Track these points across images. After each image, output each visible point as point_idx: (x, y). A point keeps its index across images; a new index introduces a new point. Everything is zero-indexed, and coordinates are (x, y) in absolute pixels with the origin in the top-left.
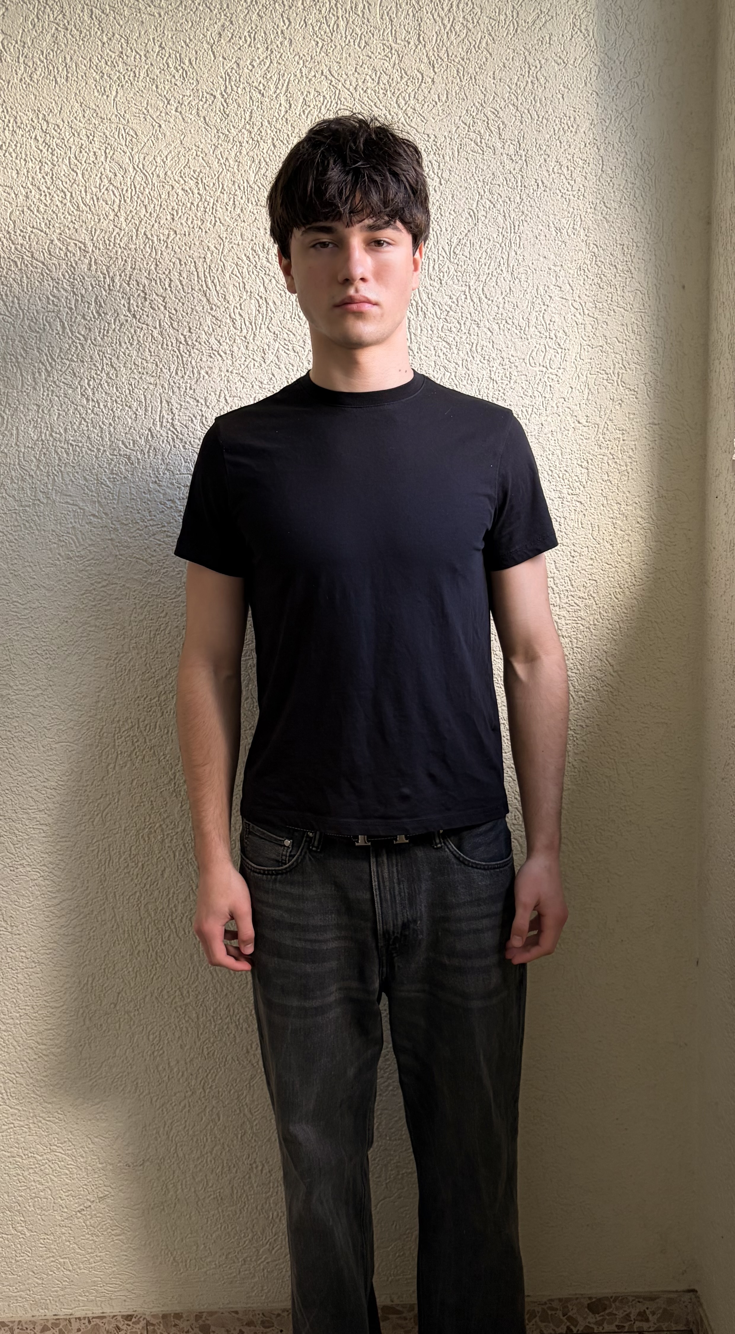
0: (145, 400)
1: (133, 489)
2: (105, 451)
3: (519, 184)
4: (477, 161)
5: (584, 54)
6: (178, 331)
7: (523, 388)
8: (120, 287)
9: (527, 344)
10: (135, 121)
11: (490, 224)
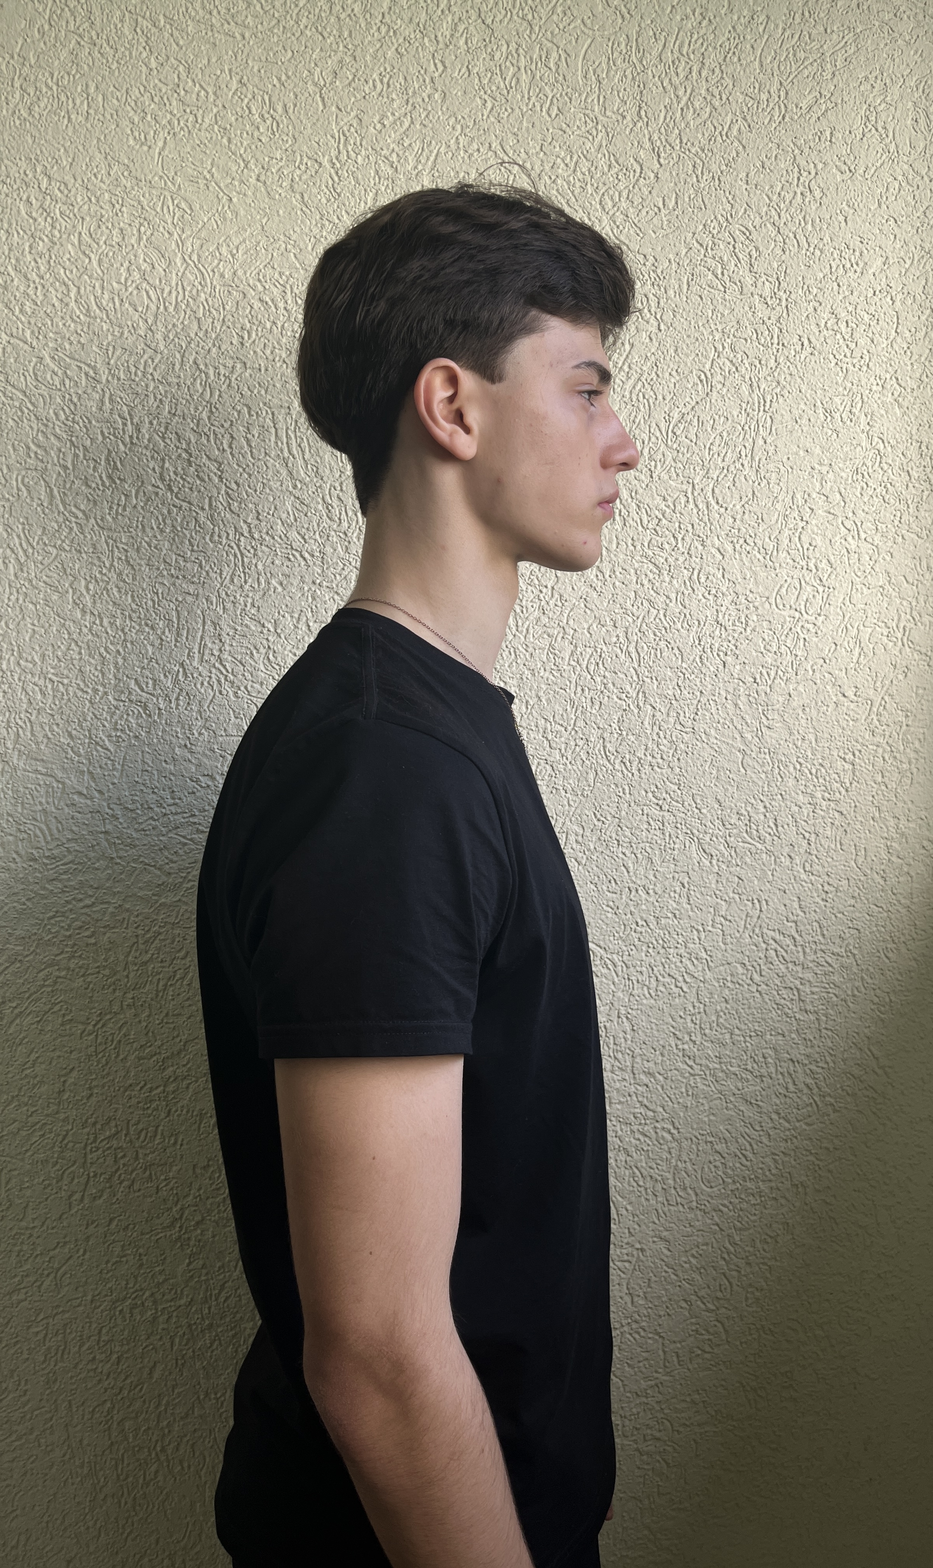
0: (178, 618)
1: (147, 756)
2: (106, 693)
3: (775, 341)
4: (715, 302)
5: (880, 162)
6: (238, 516)
7: (764, 640)
8: (149, 441)
9: (774, 576)
10: (190, 189)
11: (729, 395)
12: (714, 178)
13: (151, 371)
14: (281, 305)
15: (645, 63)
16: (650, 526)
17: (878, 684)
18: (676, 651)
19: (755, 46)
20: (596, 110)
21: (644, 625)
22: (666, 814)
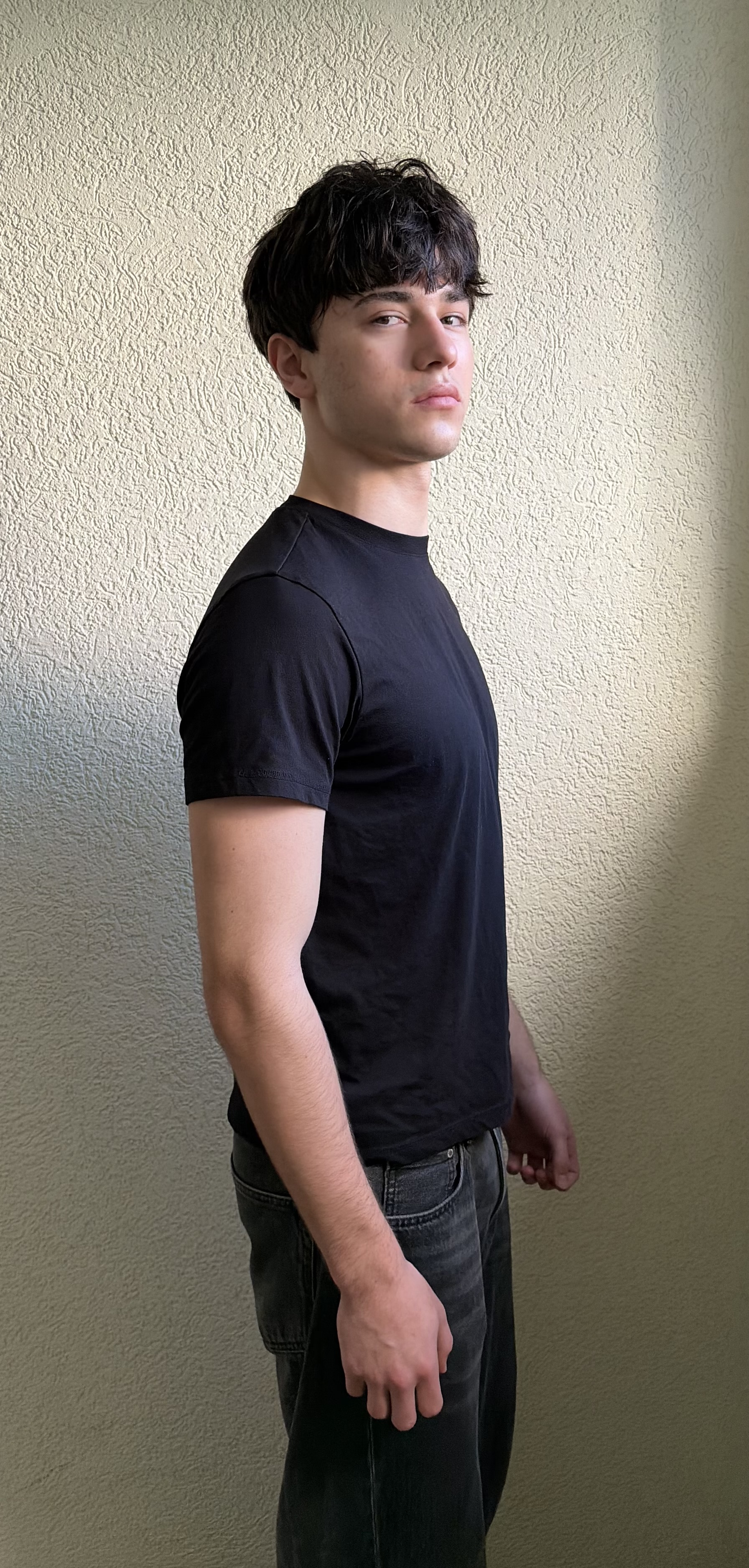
0: (128, 535)
1: (112, 638)
2: (80, 594)
3: (565, 291)
4: (516, 265)
5: (643, 142)
6: (167, 457)
7: (567, 526)
8: (100, 406)
9: (572, 475)
10: (120, 217)
11: (530, 337)
12: (510, 169)
13: (98, 353)
14: (189, 297)
15: (452, 84)
16: (474, 443)
17: (660, 556)
18: (498, 539)
19: (539, 61)
20: (417, 123)
21: (472, 521)
22: (495, 666)
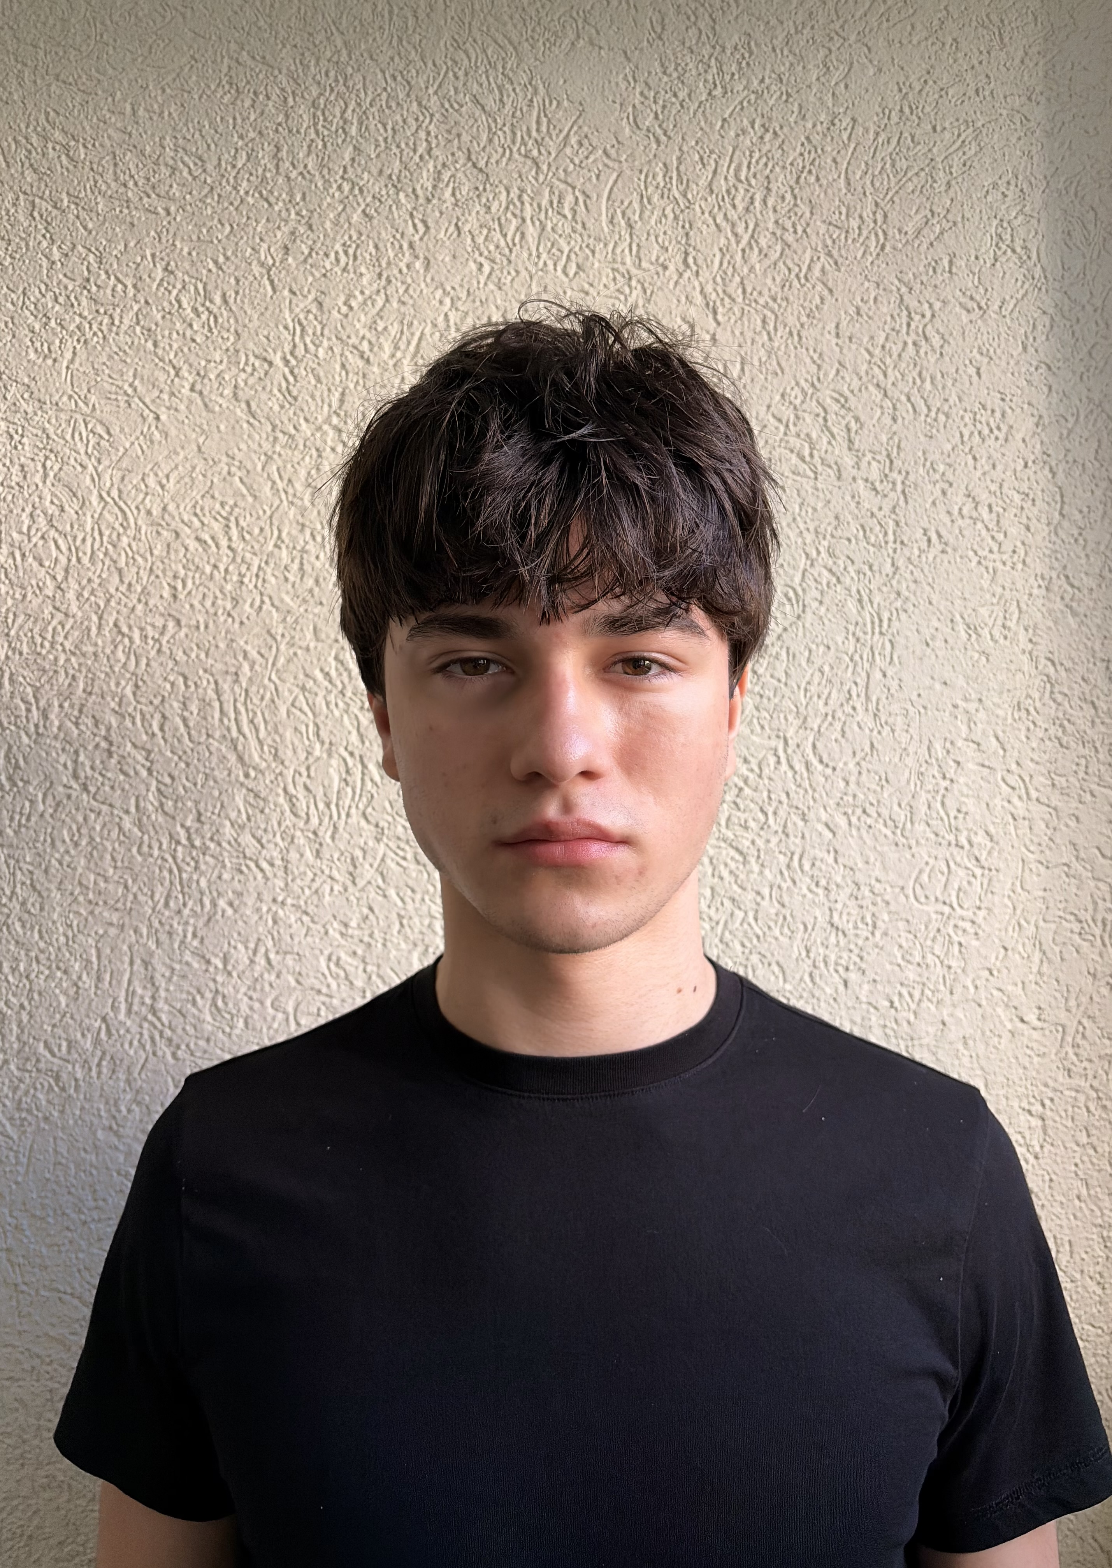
0: (99, 957)
1: (59, 1142)
3: (891, 537)
4: (803, 493)
5: (1022, 292)
6: (174, 818)
7: (901, 946)
8: (59, 728)
9: (909, 856)
10: (107, 409)
11: (830, 616)
12: (791, 333)
13: (60, 639)
14: (224, 543)
15: (690, 196)
19: (839, 159)
20: (628, 260)
21: (727, 934)
